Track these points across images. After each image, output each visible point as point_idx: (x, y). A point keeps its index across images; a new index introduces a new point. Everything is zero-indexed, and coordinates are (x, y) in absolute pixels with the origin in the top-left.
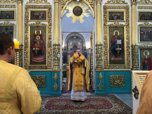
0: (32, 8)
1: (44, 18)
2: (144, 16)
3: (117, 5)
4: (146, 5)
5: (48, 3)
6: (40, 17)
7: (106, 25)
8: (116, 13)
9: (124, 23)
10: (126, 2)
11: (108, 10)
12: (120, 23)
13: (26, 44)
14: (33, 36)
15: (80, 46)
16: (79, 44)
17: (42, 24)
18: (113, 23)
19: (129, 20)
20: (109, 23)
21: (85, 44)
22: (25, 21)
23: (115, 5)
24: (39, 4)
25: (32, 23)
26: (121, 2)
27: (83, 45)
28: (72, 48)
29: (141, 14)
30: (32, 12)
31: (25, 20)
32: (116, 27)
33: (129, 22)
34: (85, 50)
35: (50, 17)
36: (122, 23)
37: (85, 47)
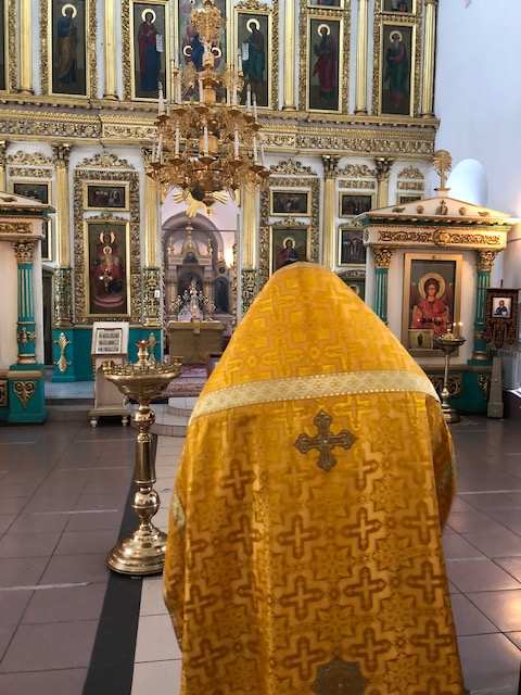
0: (92, 178)
1: (120, 203)
2: (354, 204)
3: (293, 176)
4: (359, 179)
5: (128, 167)
6: (111, 200)
7: (266, 225)
8: (290, 194)
9: (307, 221)
10: (313, 170)
11: (272, 188)
12: (297, 220)
13: (79, 265)
14: (96, 248)
15: (205, 257)
16: (204, 250)
17: (117, 218)
18: (282, 219)
19: (318, 213)
20: (272, 220)
21: (222, 251)
22: (75, 211)
23: (288, 176)
24: (108, 169)
25: (93, 214)
26: (302, 170)
27: (215, 253)
28: (181, 263)
29: (347, 199)
30: (92, 189)
31: (75, 206)
32: (289, 229)
33: (318, 217)
34: (222, 270)
35: (135, 202)
36: (302, 220)
37: (223, 262)
